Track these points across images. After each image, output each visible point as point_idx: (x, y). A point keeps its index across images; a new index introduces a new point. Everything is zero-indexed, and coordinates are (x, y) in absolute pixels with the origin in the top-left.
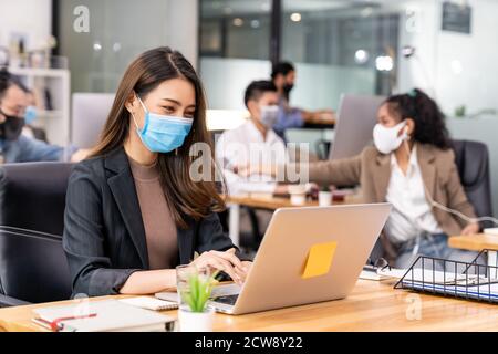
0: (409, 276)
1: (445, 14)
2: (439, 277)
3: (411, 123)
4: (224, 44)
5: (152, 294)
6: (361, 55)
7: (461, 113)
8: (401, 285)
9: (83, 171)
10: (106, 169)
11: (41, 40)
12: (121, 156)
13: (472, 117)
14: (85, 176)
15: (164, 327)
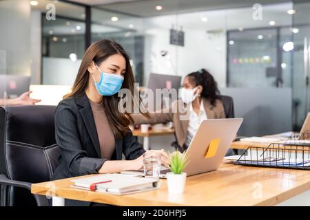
1: (171, 36)
3: (201, 87)
8: (238, 163)
9: (66, 105)
10: (77, 105)
12: (84, 98)
14: (67, 107)
15: (151, 185)
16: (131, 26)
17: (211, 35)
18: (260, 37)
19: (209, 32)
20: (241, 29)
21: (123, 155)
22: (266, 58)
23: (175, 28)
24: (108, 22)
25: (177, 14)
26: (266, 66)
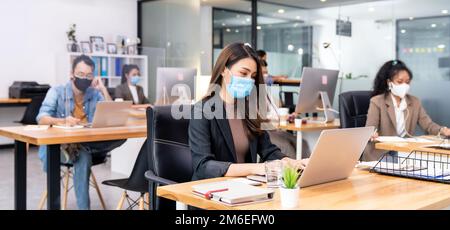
0: (378, 166)
1: (337, 27)
2: (390, 166)
4: (221, 41)
5: (245, 177)
6: (290, 47)
7: (349, 77)
8: (373, 171)
11: (132, 40)
13: (355, 79)
15: (267, 196)
16: (298, 18)
17: (380, 24)
18: (434, 26)
19: (378, 22)
20: (411, 18)
21: (258, 156)
22: (442, 47)
23: (342, 19)
24: (274, 15)
25: (340, 5)
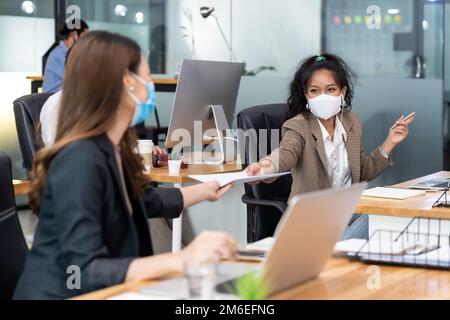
26: (394, 31)
